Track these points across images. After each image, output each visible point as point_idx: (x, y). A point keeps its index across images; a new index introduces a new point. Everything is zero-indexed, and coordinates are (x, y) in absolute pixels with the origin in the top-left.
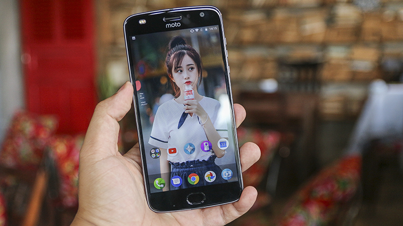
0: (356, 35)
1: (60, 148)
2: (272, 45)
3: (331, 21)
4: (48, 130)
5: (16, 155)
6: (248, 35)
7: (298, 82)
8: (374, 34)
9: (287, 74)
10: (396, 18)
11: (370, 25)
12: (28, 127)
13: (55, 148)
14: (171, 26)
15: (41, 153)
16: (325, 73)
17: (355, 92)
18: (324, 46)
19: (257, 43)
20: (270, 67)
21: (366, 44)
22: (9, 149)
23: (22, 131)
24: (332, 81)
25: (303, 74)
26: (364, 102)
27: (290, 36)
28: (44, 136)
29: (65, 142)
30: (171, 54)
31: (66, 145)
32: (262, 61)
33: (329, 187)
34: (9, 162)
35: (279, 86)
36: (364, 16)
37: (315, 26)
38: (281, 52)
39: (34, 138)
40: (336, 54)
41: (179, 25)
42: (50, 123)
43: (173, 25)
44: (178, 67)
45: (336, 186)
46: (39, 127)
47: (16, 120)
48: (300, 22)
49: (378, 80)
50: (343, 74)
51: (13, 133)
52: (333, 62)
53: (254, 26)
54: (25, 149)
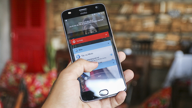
0: (169, 29)
1: (29, 79)
2: (129, 32)
3: (157, 22)
4: (23, 70)
5: (7, 82)
6: (118, 27)
7: (141, 50)
8: (177, 28)
9: (136, 46)
10: (188, 22)
11: (176, 24)
12: (13, 68)
13: (26, 79)
14: (83, 13)
15: (19, 81)
16: (154, 46)
17: (168, 55)
18: (154, 33)
19: (122, 31)
20: (128, 43)
21: (173, 33)
22: (4, 78)
23: (10, 70)
24: (157, 50)
25: (143, 46)
26: (172, 60)
27: (138, 28)
28: (20, 73)
29: (31, 76)
30: (84, 26)
31: (31, 78)
32: (124, 39)
33: (157, 102)
34: (4, 85)
35: (132, 52)
36: (173, 20)
37: (149, 24)
38: (133, 35)
39: (16, 74)
40: (159, 37)
41: (86, 13)
42: (23, 67)
43: (84, 13)
44: (88, 32)
45: (160, 102)
46: (18, 69)
47: (7, 65)
48: (142, 22)
49: (180, 50)
50: (162, 47)
51: (6, 71)
52: (158, 41)
53: (121, 23)
54: (11, 79)
